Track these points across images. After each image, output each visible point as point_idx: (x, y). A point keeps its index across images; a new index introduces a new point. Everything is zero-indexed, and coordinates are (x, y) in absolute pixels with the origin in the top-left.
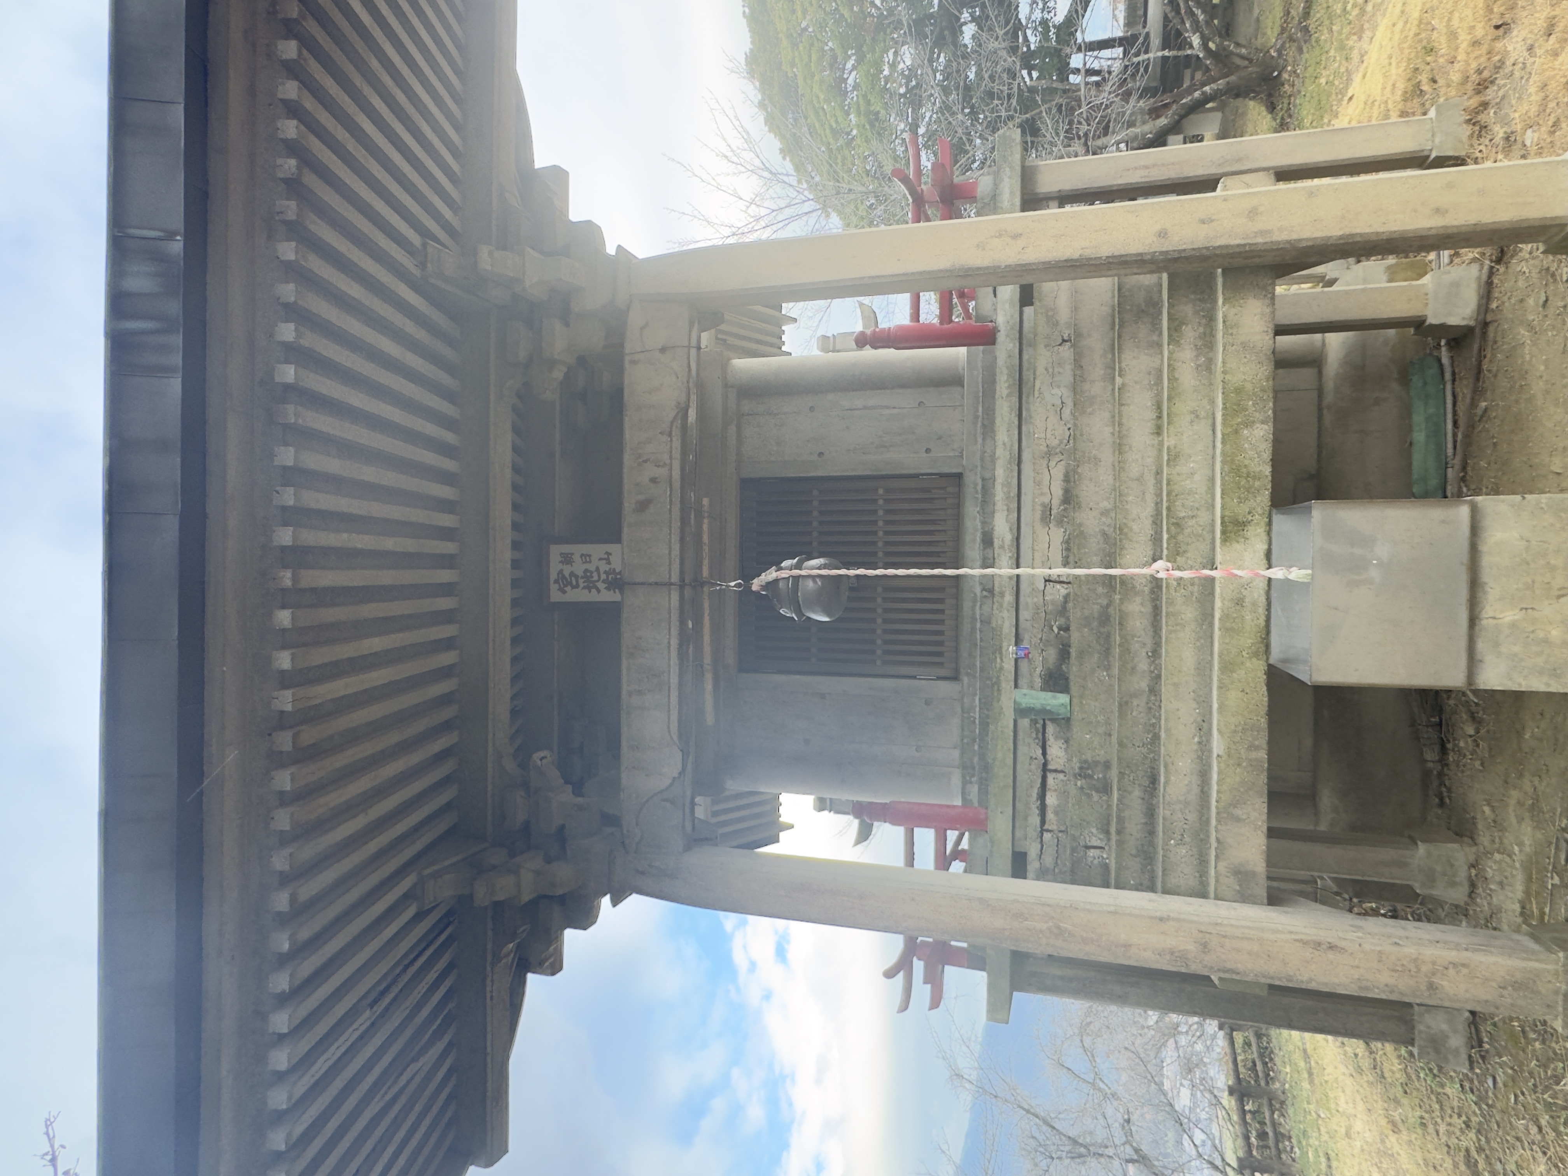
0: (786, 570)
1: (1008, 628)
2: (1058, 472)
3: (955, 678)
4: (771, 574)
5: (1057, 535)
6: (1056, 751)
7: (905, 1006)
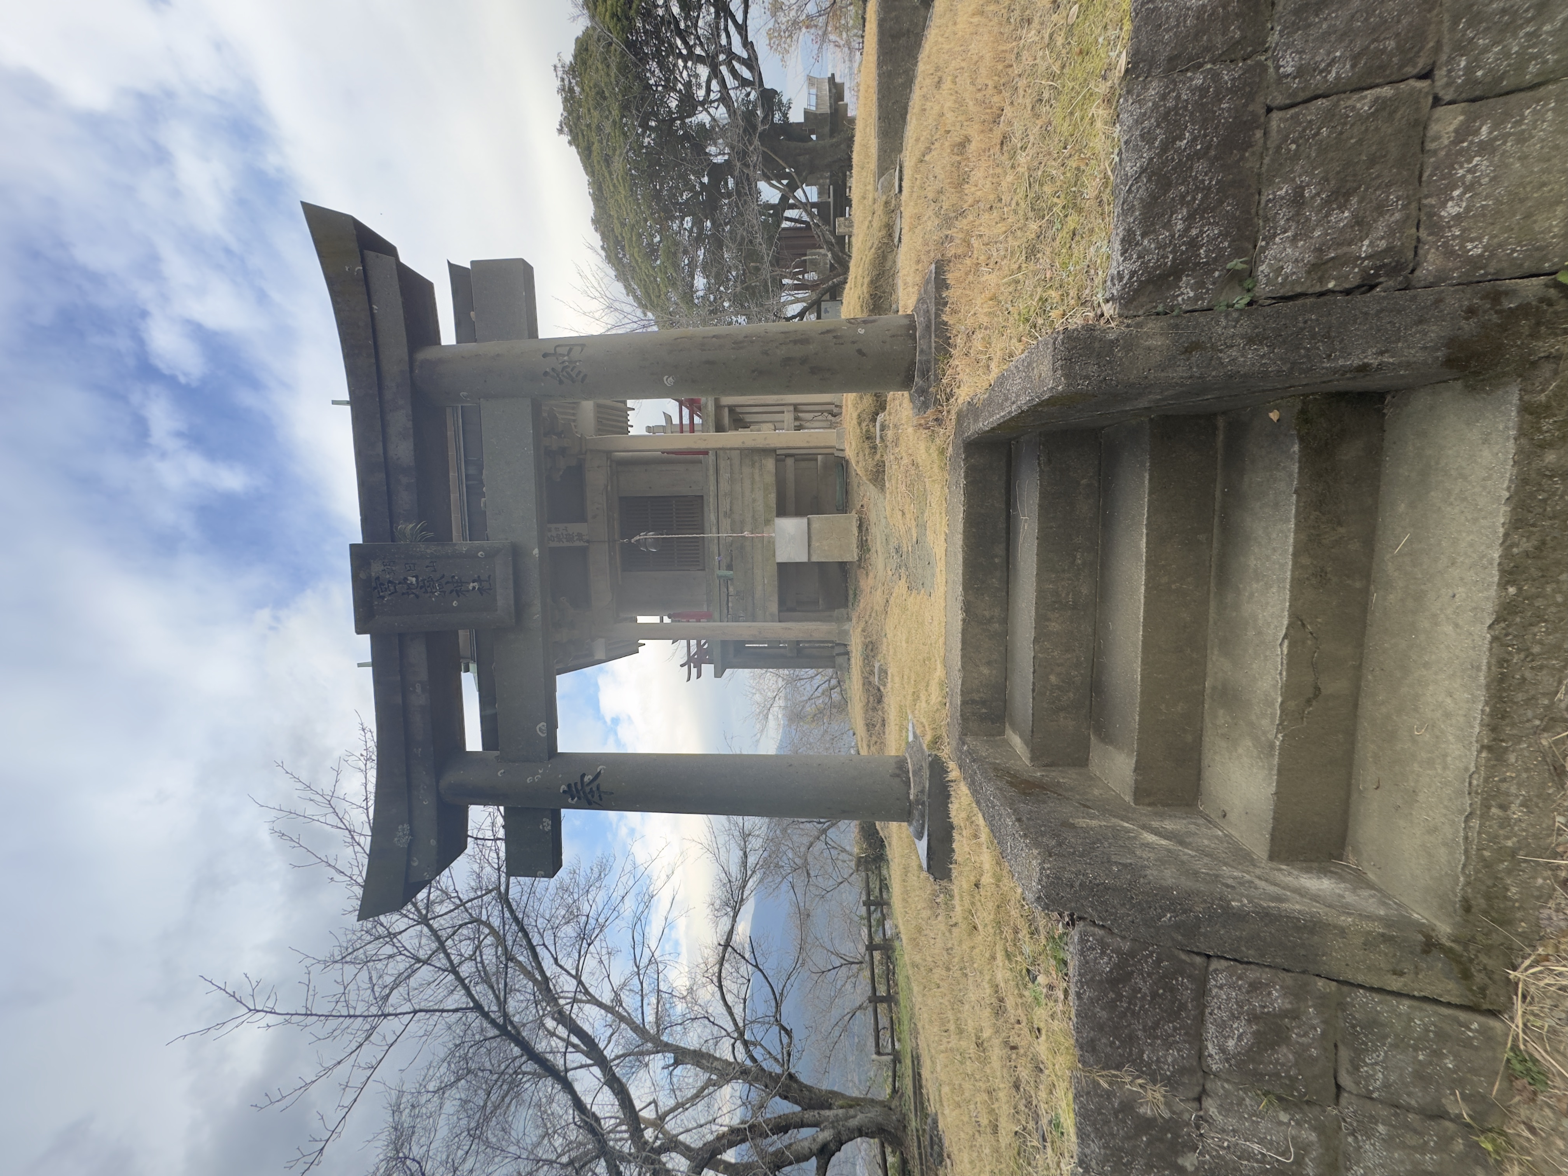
0: (642, 536)
1: (716, 551)
2: (728, 501)
3: (704, 570)
4: (638, 538)
5: (729, 521)
6: (731, 589)
7: (689, 679)
